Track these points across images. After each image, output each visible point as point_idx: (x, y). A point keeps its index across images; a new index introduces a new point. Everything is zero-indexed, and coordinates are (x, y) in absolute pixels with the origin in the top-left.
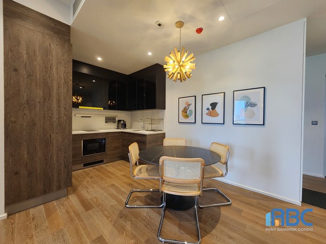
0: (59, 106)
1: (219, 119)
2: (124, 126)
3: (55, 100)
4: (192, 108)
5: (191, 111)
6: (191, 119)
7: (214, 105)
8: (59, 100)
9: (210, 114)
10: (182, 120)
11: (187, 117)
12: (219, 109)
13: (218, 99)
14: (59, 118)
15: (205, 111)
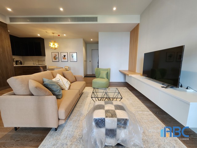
0: (8, 55)
1: (66, 60)
2: (21, 63)
3: (6, 53)
4: (57, 56)
5: (57, 57)
6: (57, 60)
7: (65, 56)
8: (8, 53)
9: (64, 59)
10: (54, 60)
11: (56, 59)
12: (66, 57)
13: (66, 54)
14: (9, 59)
15: (62, 58)
